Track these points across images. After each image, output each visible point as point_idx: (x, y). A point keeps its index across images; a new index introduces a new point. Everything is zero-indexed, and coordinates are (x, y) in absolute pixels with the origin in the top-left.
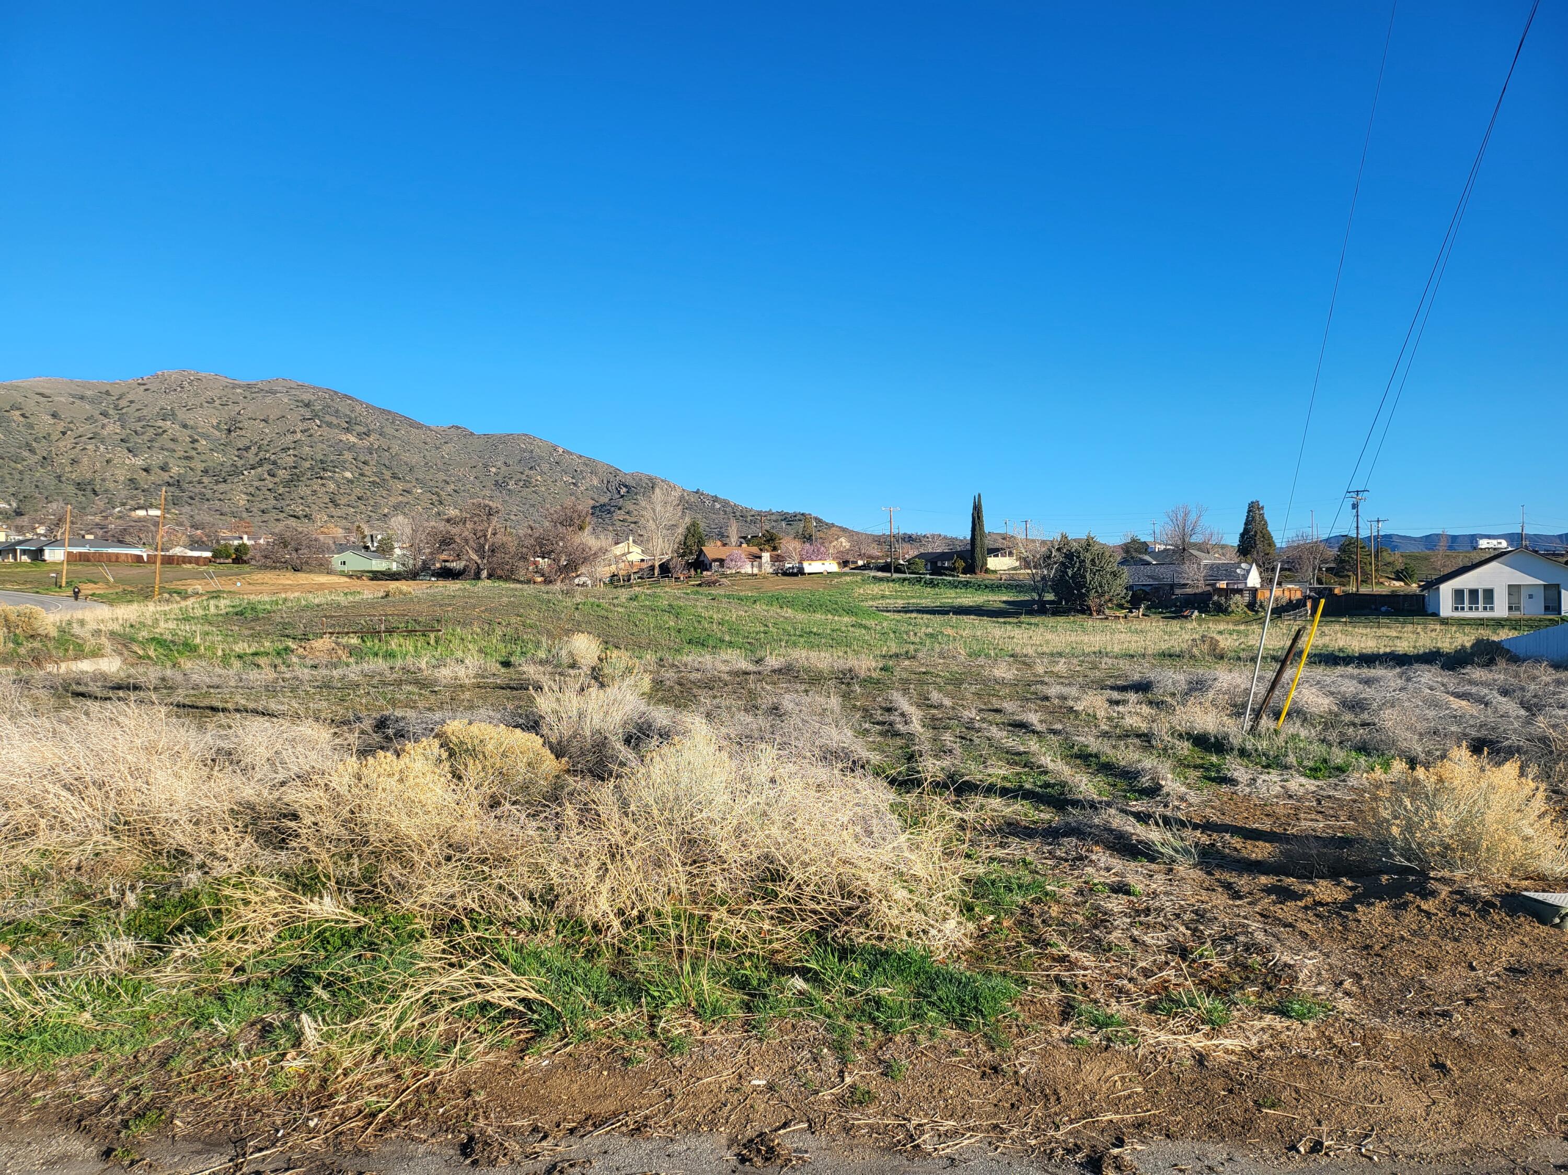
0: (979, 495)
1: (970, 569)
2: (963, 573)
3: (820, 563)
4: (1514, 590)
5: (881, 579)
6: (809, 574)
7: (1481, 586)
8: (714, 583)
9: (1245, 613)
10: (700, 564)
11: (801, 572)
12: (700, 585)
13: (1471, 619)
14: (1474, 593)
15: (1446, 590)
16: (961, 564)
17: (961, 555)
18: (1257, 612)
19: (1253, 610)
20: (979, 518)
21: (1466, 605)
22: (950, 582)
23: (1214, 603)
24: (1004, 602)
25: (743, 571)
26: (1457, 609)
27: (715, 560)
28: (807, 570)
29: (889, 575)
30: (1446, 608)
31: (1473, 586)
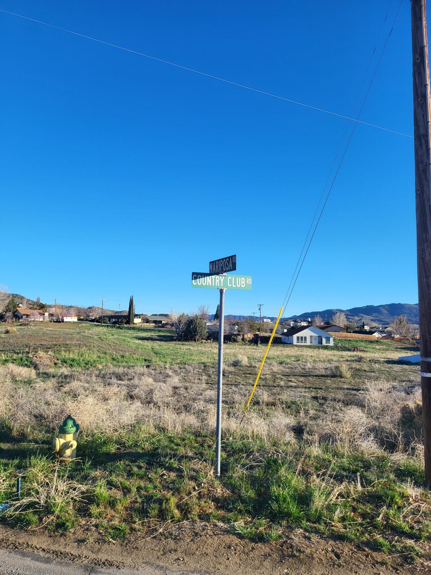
0: (132, 296)
1: (128, 322)
2: (125, 324)
3: (70, 318)
4: (311, 337)
5: (98, 325)
6: (66, 322)
7: (303, 336)
8: (28, 325)
10: (17, 316)
11: (63, 321)
12: (20, 325)
13: (302, 345)
14: (302, 338)
15: (295, 336)
16: (125, 321)
17: (124, 317)
20: (132, 304)
21: (300, 341)
22: (127, 327)
23: (233, 338)
24: (157, 336)
25: (36, 320)
26: (297, 342)
27: (24, 315)
29: (101, 324)
30: (295, 343)
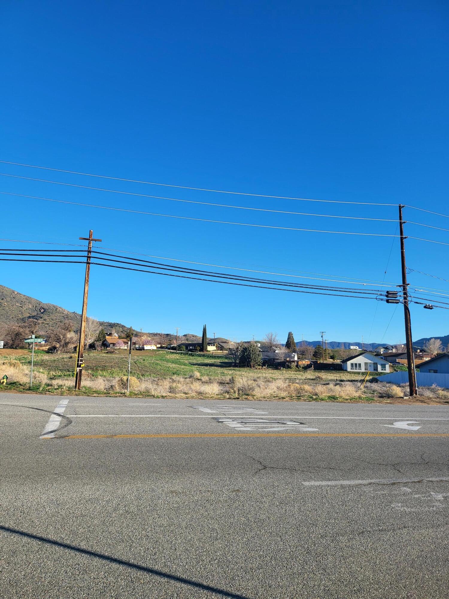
0: (205, 325)
1: (202, 350)
2: (199, 351)
3: (150, 346)
4: (366, 364)
5: (173, 353)
6: (146, 350)
7: (358, 362)
8: (113, 352)
9: (295, 368)
10: (105, 345)
11: (143, 349)
12: (107, 353)
13: (355, 372)
15: (349, 363)
16: (198, 348)
17: (199, 345)
18: (299, 368)
19: (297, 367)
20: (205, 333)
21: (354, 368)
22: (198, 355)
23: (287, 365)
24: (219, 362)
25: (121, 348)
26: (352, 369)
27: (111, 344)
28: (145, 349)
29: (176, 351)
30: (349, 369)
31: (356, 363)
